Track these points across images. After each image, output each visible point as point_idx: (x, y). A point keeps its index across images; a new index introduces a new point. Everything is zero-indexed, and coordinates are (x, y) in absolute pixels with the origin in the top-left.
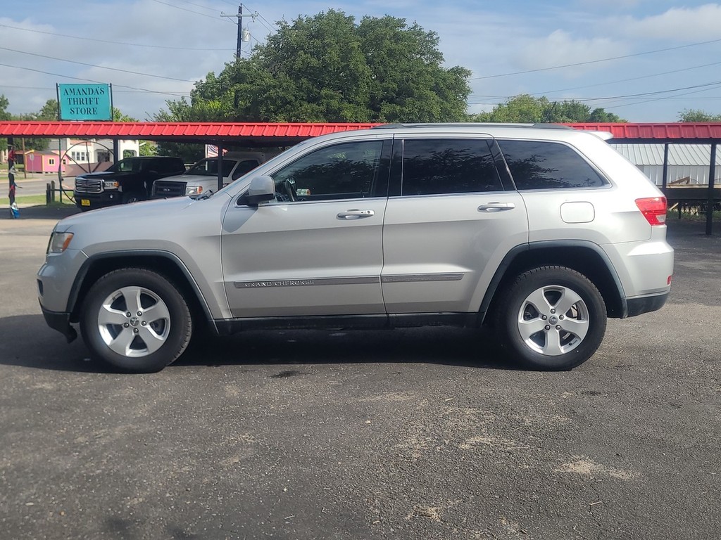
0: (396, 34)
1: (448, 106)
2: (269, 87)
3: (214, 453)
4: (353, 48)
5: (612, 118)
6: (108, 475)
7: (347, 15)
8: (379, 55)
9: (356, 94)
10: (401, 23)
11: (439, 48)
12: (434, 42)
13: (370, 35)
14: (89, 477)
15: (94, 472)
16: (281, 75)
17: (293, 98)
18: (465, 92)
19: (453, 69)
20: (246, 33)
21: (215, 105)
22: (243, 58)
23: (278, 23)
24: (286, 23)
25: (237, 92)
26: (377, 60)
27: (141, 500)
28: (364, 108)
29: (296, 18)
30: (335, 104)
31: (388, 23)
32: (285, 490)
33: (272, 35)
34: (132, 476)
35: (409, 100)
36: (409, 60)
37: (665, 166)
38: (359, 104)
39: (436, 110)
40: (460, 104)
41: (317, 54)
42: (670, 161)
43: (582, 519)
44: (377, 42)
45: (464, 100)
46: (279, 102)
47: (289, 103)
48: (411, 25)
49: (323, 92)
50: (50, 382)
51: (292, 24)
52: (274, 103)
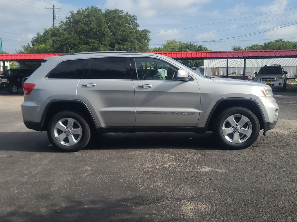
0: (120, 16)
1: (142, 45)
2: (67, 39)
3: (78, 173)
4: (102, 22)
5: (206, 49)
6: (41, 182)
7: (99, 8)
8: (113, 25)
9: (105, 41)
10: (121, 12)
11: (137, 22)
12: (135, 19)
13: (109, 17)
14: (34, 183)
15: (35, 181)
16: (72, 33)
17: (78, 43)
18: (149, 40)
19: (143, 30)
20: (56, 16)
21: (43, 46)
22: (56, 27)
23: (70, 12)
24: (73, 12)
25: (53, 41)
26: (112, 27)
27: (56, 188)
28: (108, 46)
29: (78, 10)
30: (96, 45)
31: (116, 11)
32: (107, 182)
33: (68, 17)
34: (50, 182)
35: (126, 43)
36: (125, 27)
37: (227, 68)
38: (106, 45)
39: (137, 47)
40: (146, 45)
41: (87, 24)
42: (229, 66)
43: (208, 183)
44: (112, 20)
45: (148, 43)
46: (72, 45)
47: (76, 45)
48: (125, 13)
49: (90, 40)
50: (6, 154)
51: (76, 12)
52: (69, 45)
